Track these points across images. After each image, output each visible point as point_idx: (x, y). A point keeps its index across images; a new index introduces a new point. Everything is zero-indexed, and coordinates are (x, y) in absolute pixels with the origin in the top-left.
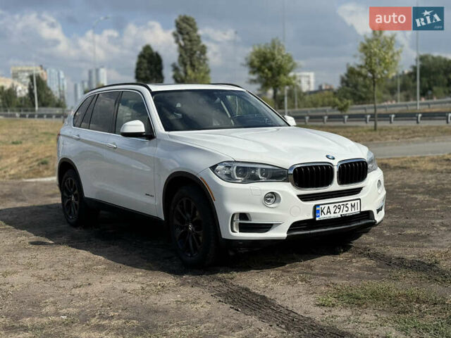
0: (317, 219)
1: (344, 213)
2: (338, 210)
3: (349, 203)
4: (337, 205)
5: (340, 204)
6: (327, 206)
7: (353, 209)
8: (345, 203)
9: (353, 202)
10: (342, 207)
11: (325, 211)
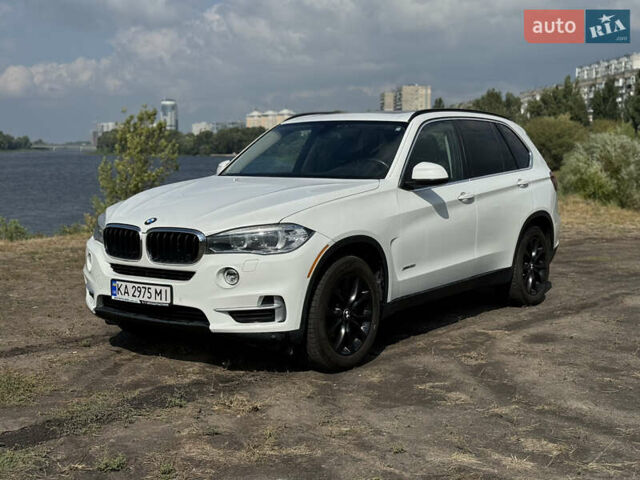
0: (113, 297)
1: (146, 299)
2: (137, 294)
3: (153, 287)
4: (137, 285)
5: (141, 286)
6: (124, 284)
7: (158, 298)
8: (147, 286)
9: (159, 288)
10: (143, 290)
11: (123, 289)
